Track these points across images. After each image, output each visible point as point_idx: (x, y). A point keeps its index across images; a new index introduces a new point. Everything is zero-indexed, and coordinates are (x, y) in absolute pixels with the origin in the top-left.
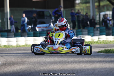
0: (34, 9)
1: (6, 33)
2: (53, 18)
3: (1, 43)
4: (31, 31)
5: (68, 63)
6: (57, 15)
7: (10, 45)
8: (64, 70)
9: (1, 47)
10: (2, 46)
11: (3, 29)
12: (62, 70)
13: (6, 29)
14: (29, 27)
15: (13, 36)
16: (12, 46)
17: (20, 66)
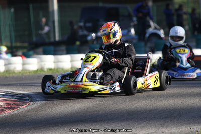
0: (101, 4)
1: (52, 48)
2: (135, 19)
3: (45, 64)
4: (95, 42)
5: (162, 98)
6: (140, 15)
7: (60, 68)
8: (155, 110)
9: (44, 71)
10: (46, 70)
11: (47, 40)
12: (152, 110)
13: (52, 40)
14: (92, 37)
15: (65, 52)
16: (63, 69)
17: (78, 105)
